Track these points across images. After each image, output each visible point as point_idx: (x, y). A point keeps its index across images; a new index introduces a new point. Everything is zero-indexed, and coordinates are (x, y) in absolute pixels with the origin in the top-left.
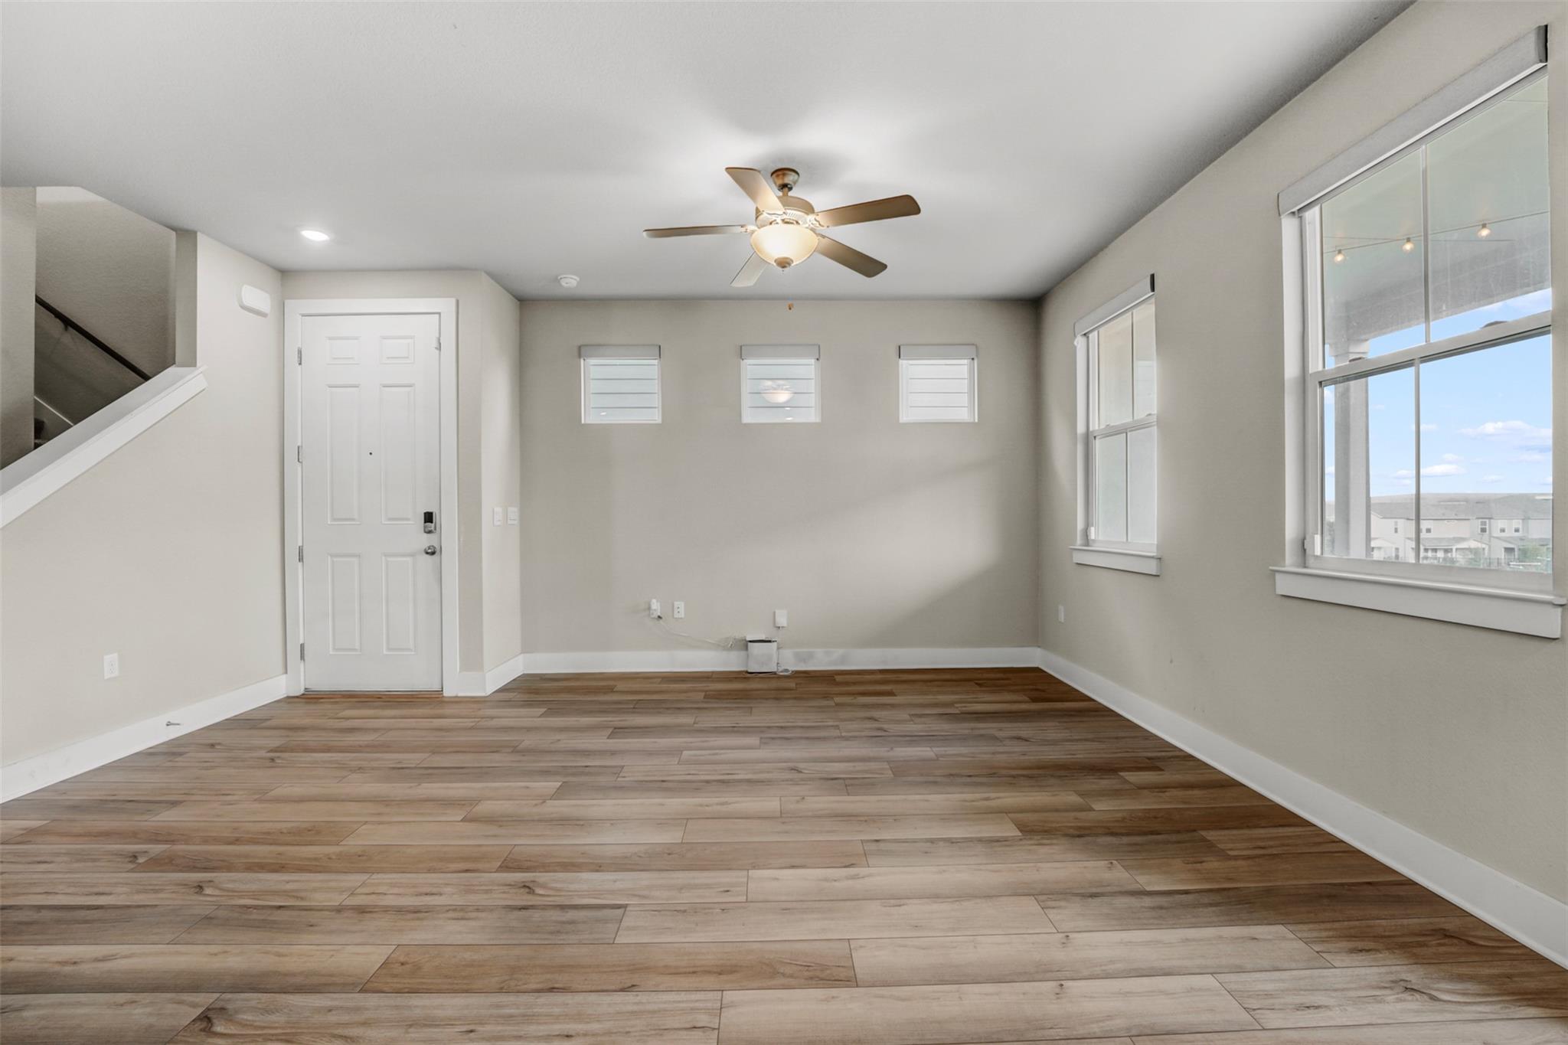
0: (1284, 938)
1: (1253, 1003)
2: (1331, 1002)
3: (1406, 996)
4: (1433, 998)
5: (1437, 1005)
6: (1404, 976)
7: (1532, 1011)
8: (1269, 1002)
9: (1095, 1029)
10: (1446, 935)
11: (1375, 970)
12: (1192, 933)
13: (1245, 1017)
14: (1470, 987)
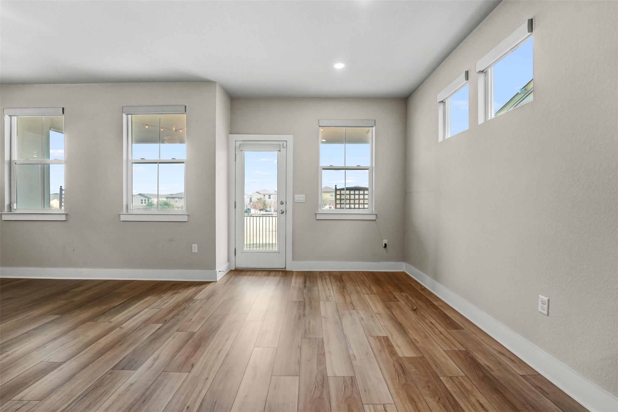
0: (152, 298)
1: (158, 307)
2: (168, 300)
3: (176, 294)
4: (180, 292)
5: (181, 293)
6: (174, 292)
7: (191, 287)
8: (159, 306)
9: (137, 327)
10: (174, 285)
11: (169, 294)
12: (134, 306)
13: (158, 310)
14: (182, 289)
